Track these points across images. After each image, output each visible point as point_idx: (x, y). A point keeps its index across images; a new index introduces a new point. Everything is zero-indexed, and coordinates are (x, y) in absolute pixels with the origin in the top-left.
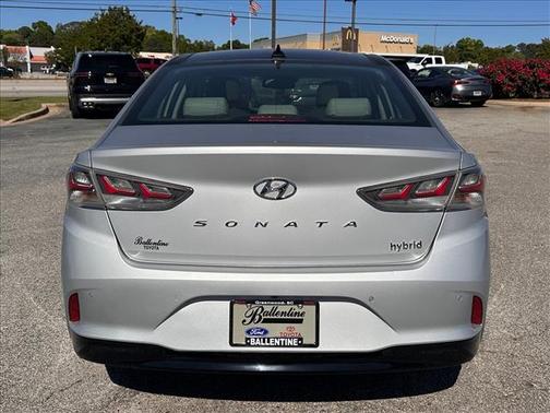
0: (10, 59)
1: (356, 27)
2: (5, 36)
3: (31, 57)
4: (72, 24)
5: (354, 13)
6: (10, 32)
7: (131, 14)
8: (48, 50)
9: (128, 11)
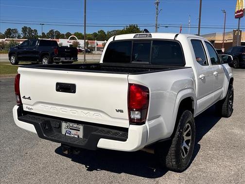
0: (89, 46)
1: (240, 30)
2: (88, 36)
3: (97, 45)
4: (114, 31)
6: (89, 35)
7: (138, 27)
8: (104, 42)
9: (137, 26)
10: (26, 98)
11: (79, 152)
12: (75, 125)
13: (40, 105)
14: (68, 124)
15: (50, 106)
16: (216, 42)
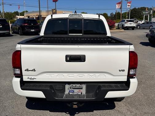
5: (55, 5)
10: (30, 71)
11: (83, 104)
12: (78, 85)
13: (45, 74)
14: (71, 85)
15: (57, 74)
16: (42, 16)
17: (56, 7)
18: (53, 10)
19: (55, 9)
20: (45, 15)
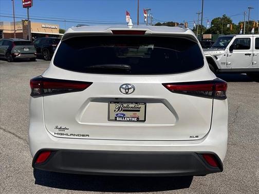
1: (30, 20)
16: (4, 32)
17: (28, 16)
18: (23, 21)
19: (27, 20)
20: (10, 29)
